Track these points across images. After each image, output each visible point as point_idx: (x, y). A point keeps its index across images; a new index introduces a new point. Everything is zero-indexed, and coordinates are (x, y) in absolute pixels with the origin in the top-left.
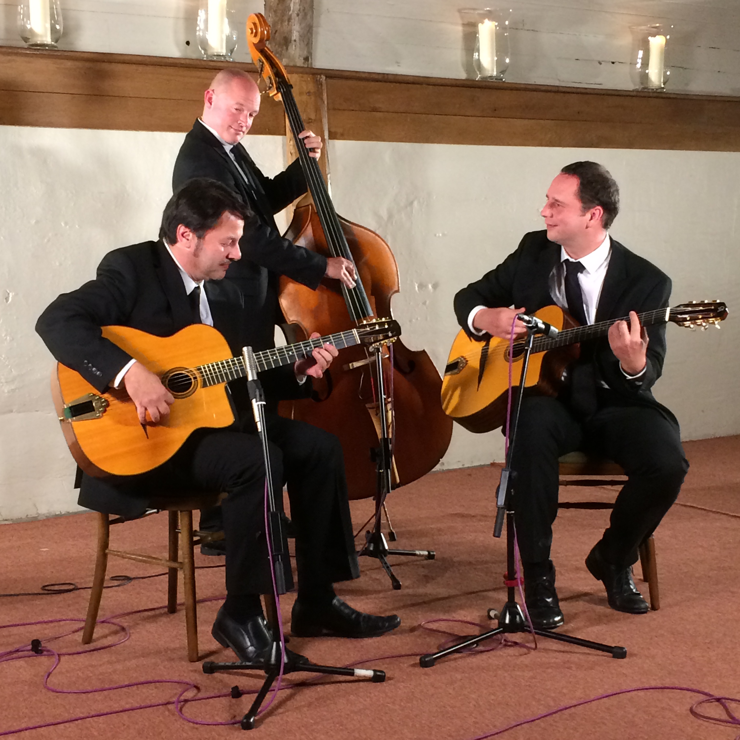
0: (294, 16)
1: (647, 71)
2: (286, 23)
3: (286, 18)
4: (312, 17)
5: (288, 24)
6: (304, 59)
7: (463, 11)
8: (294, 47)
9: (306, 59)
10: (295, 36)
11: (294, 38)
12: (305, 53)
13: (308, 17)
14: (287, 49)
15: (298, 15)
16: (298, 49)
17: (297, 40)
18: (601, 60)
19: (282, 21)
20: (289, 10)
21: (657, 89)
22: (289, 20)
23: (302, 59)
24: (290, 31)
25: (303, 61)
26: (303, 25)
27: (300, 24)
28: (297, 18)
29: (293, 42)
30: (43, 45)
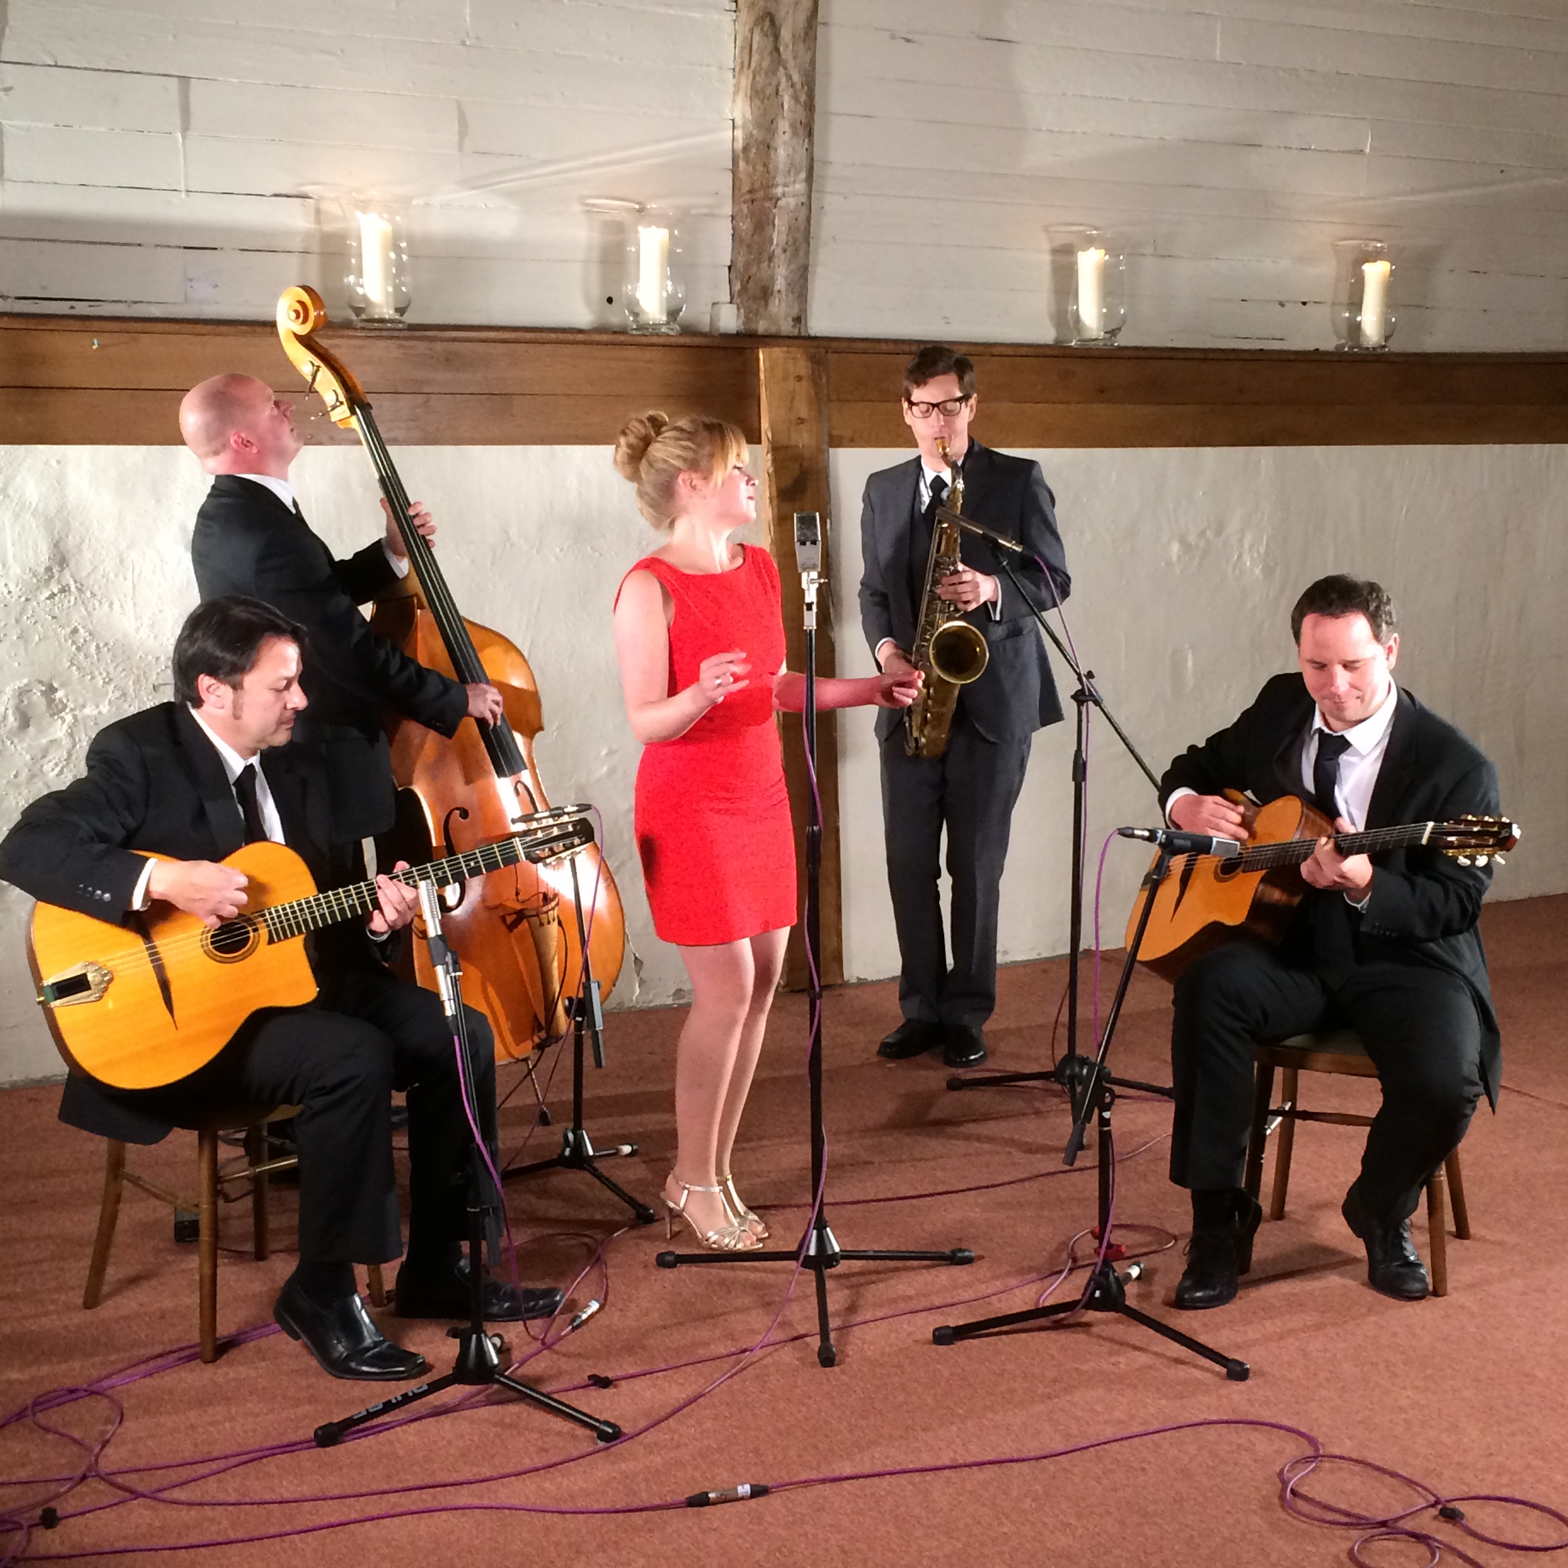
0: (778, 252)
1: (1359, 319)
2: (766, 264)
3: (766, 256)
4: (807, 254)
5: (769, 266)
6: (793, 320)
7: (1052, 229)
8: (777, 302)
9: (798, 320)
10: (780, 284)
11: (777, 287)
12: (795, 312)
13: (801, 254)
14: (767, 305)
15: (785, 251)
16: (783, 305)
17: (783, 290)
18: (1282, 298)
19: (760, 262)
20: (772, 243)
21: (1374, 349)
22: (770, 259)
23: (790, 319)
24: (772, 279)
25: (792, 323)
26: (793, 267)
27: (789, 265)
28: (783, 256)
29: (776, 294)
30: (382, 321)
